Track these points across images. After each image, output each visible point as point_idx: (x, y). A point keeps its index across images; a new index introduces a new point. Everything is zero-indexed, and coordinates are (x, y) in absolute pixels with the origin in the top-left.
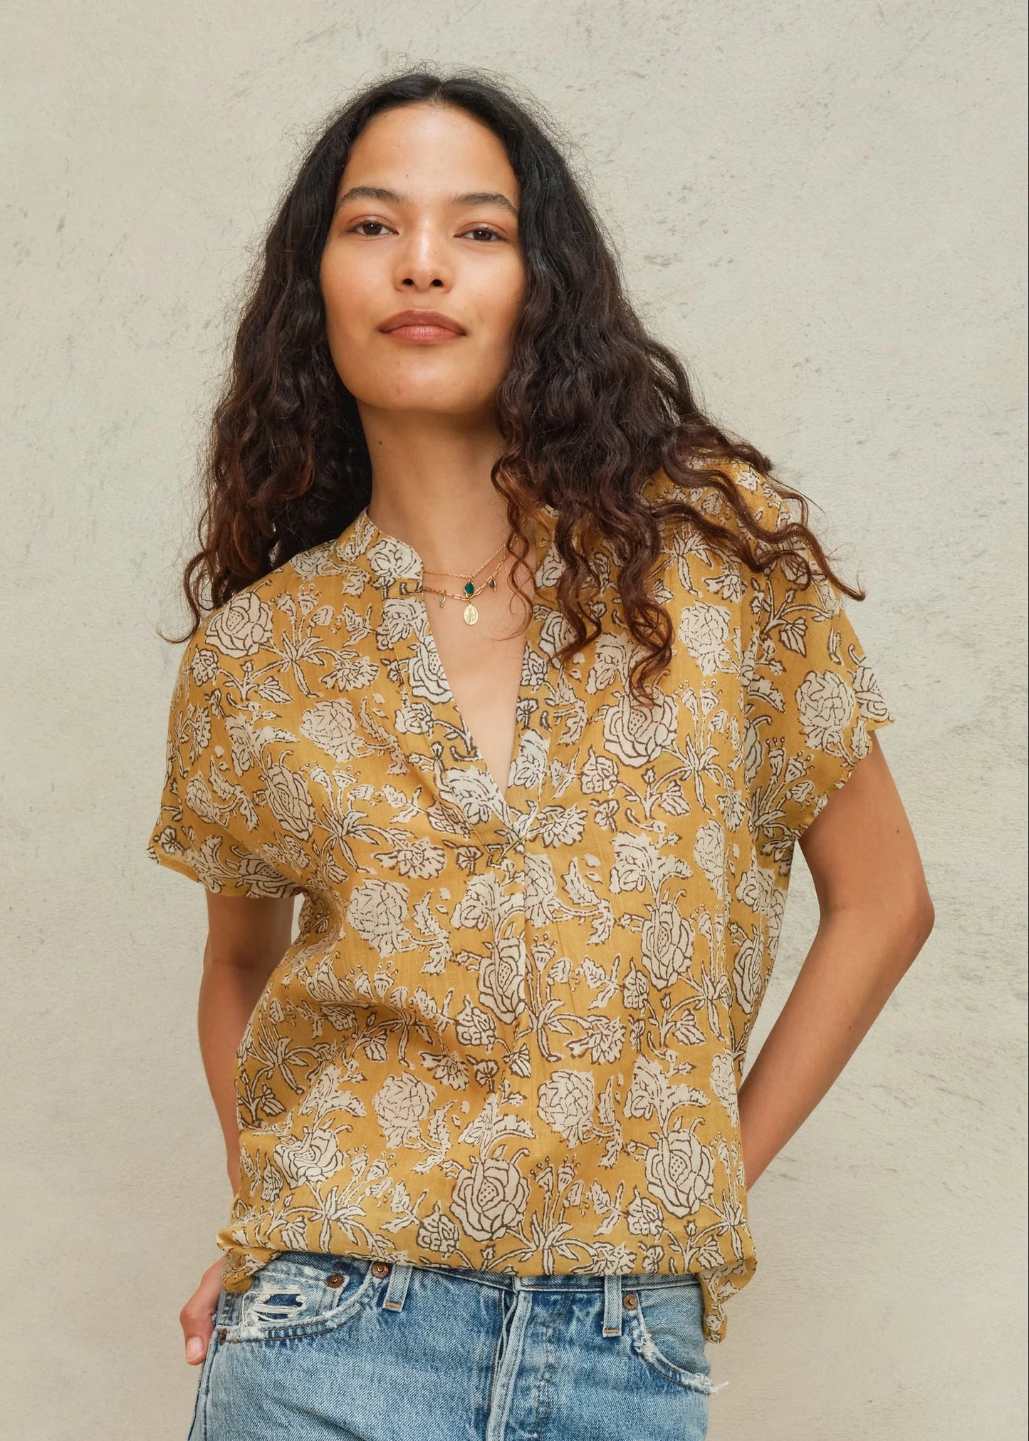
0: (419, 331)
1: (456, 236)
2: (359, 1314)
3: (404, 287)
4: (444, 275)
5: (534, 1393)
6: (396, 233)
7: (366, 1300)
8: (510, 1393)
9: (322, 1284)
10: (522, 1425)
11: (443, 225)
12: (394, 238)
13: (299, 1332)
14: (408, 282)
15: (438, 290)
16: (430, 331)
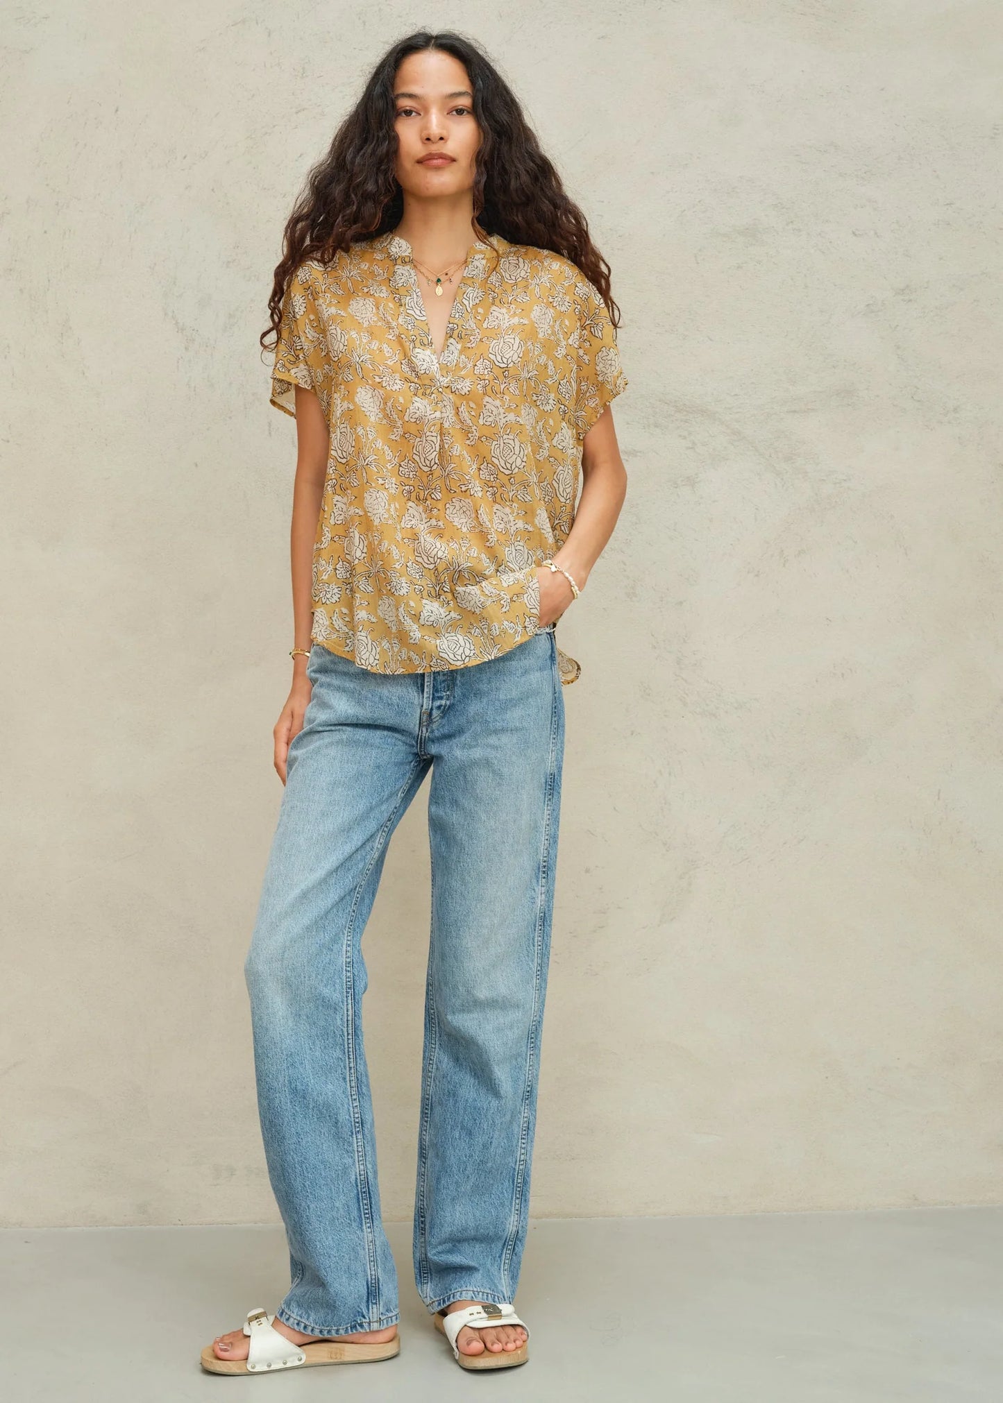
0: (435, 161)
1: (448, 114)
3: (426, 142)
4: (444, 134)
6: (420, 115)
11: (441, 110)
12: (419, 117)
14: (428, 139)
15: (442, 141)
16: (439, 161)
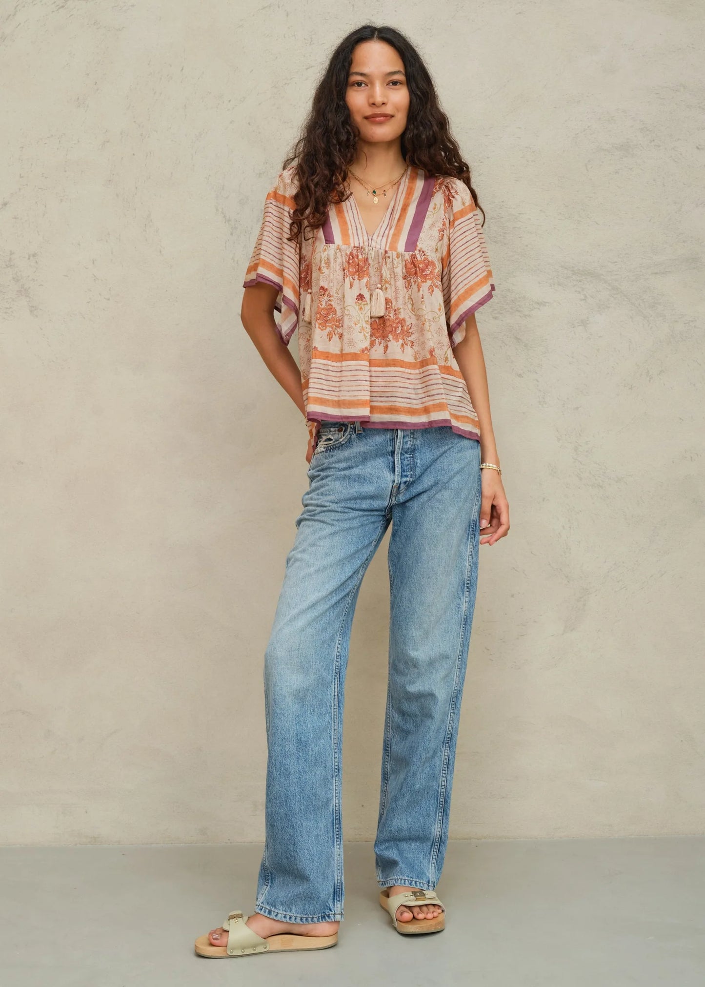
0: (378, 119)
1: (387, 85)
2: (350, 437)
3: (373, 105)
4: (385, 101)
5: (409, 442)
6: (368, 86)
7: (351, 433)
8: (402, 444)
9: (337, 432)
10: (406, 453)
11: (382, 83)
12: (367, 88)
13: (334, 447)
15: (384, 105)
16: (382, 118)
